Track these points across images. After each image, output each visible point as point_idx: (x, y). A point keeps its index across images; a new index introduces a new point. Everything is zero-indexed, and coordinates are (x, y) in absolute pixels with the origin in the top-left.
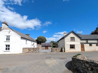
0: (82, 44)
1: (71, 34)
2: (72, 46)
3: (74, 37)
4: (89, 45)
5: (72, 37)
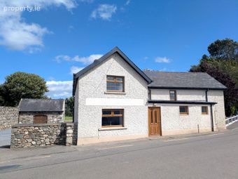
0: (151, 105)
1: (112, 60)
2: (112, 115)
3: (123, 78)
5: (115, 77)
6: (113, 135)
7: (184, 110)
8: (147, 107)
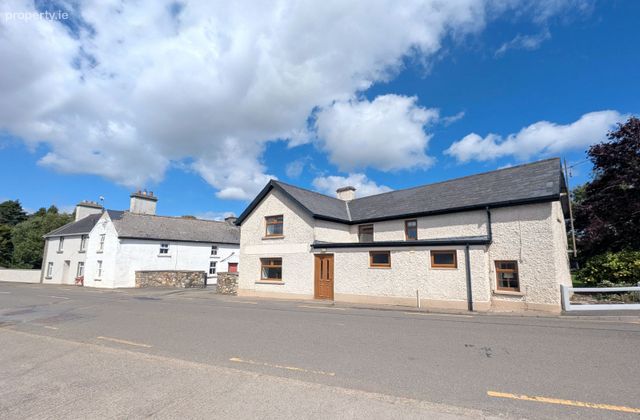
2: (273, 265)
3: (281, 217)
4: (364, 257)
6: (271, 289)
7: (381, 259)
8: (312, 254)
